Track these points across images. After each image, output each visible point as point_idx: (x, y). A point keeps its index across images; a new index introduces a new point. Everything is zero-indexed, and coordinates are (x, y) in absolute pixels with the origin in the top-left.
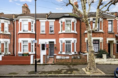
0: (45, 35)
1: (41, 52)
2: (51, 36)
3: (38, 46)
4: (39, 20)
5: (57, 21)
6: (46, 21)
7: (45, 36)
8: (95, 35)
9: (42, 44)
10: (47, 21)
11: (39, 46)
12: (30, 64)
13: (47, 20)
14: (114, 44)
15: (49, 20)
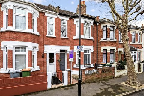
0: (54, 39)
1: (48, 66)
2: (64, 41)
3: (43, 57)
4: (45, 13)
5: (72, 21)
6: (56, 17)
7: (55, 41)
8: (112, 44)
9: (49, 54)
10: (58, 18)
11: (45, 56)
12: (47, 90)
13: (58, 16)
14: (122, 54)
15: (61, 18)
